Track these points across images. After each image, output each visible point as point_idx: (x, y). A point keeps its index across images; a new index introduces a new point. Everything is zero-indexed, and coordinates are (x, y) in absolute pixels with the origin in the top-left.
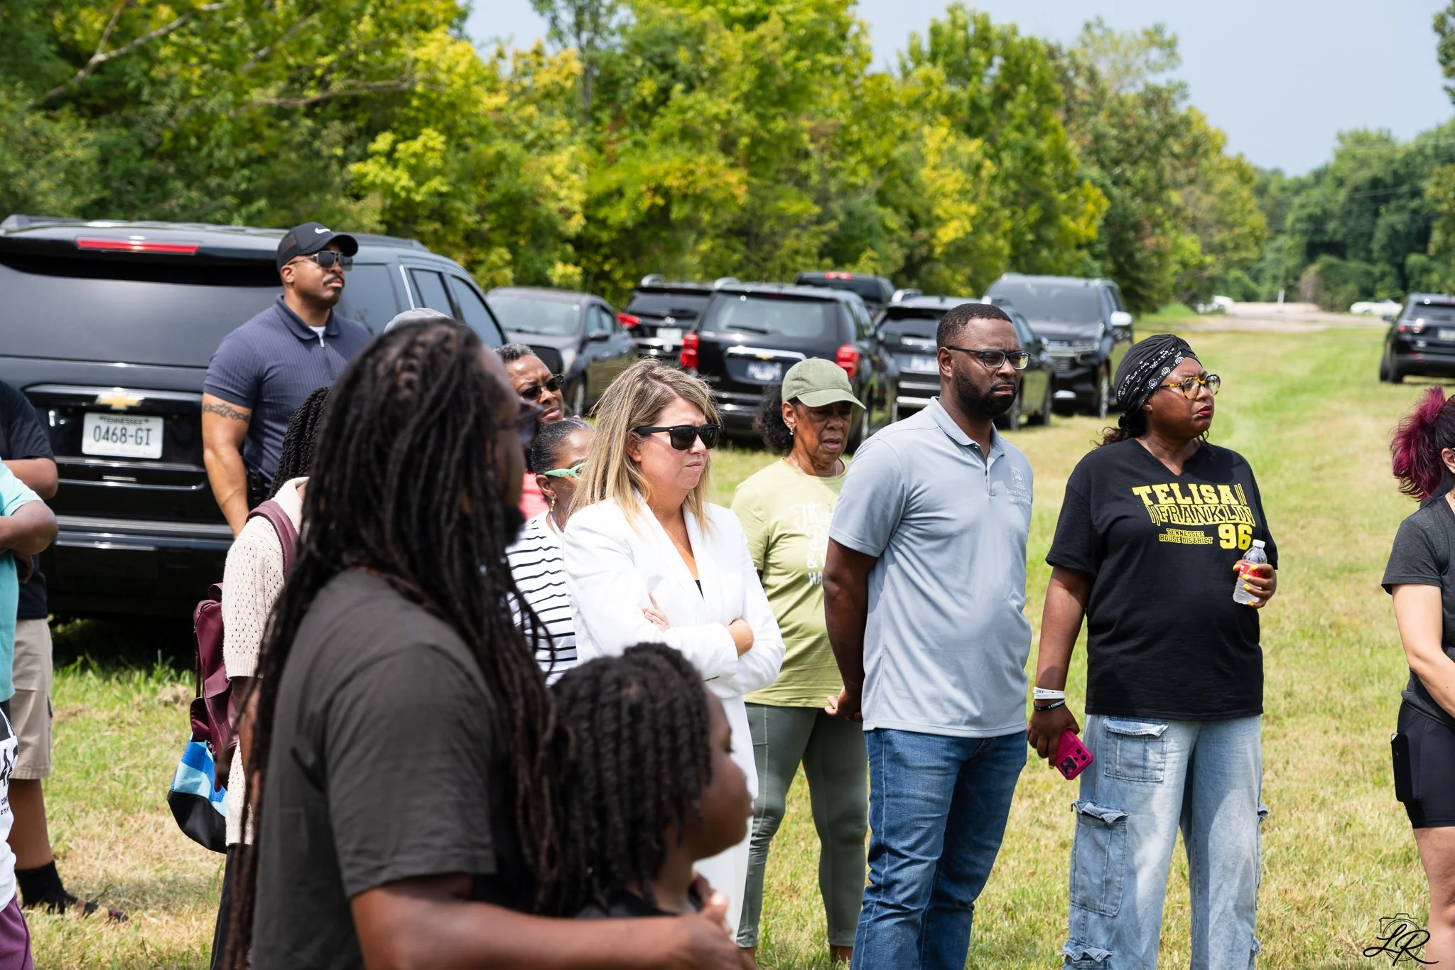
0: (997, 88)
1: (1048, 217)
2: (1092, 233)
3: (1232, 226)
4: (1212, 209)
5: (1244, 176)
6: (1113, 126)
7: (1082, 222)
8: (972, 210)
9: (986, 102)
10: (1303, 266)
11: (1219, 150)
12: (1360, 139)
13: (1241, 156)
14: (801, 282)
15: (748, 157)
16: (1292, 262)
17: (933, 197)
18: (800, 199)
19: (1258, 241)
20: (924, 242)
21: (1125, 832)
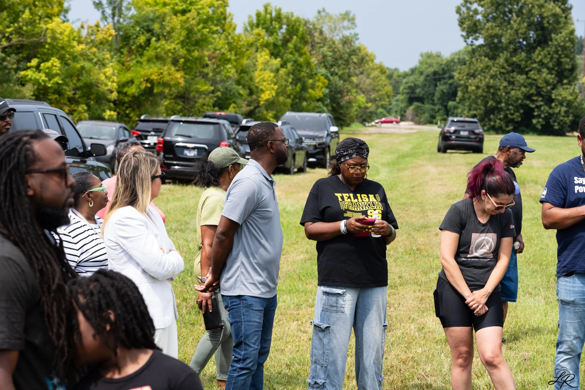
0: (284, 37)
1: (304, 88)
2: (321, 95)
3: (378, 91)
4: (370, 84)
5: (383, 71)
6: (330, 52)
7: (317, 91)
8: (276, 87)
9: (279, 43)
10: (408, 107)
11: (373, 61)
12: (429, 56)
13: (381, 63)
14: (205, 117)
15: (183, 66)
16: (403, 105)
17: (258, 82)
18: (206, 84)
19: (388, 97)
20: (256, 100)
21: (330, 333)
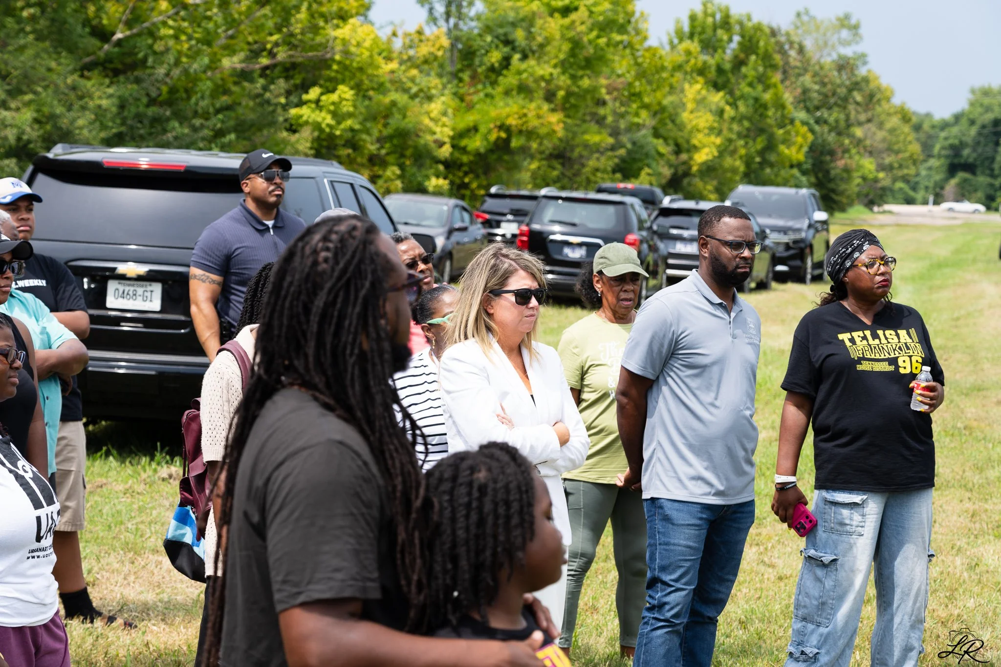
0: (736, 57)
1: (770, 146)
2: (801, 157)
3: (897, 152)
4: (884, 140)
5: (905, 117)
6: (816, 83)
7: (794, 150)
8: (718, 141)
9: (727, 66)
10: (947, 179)
11: (888, 100)
12: (986, 93)
13: (904, 103)
14: (600, 191)
15: (563, 104)
16: (938, 177)
17: (691, 132)
18: (600, 133)
19: (915, 162)
20: (685, 163)
21: (837, 570)
